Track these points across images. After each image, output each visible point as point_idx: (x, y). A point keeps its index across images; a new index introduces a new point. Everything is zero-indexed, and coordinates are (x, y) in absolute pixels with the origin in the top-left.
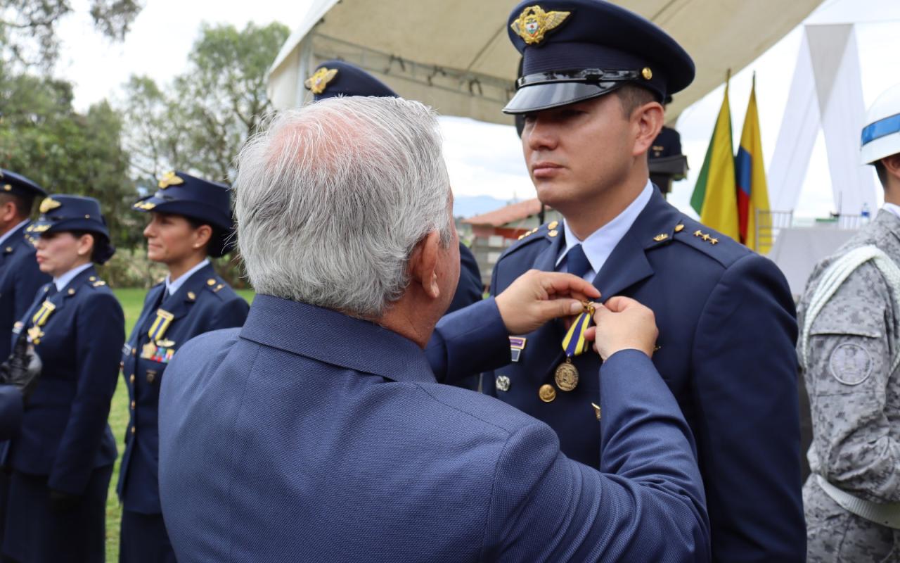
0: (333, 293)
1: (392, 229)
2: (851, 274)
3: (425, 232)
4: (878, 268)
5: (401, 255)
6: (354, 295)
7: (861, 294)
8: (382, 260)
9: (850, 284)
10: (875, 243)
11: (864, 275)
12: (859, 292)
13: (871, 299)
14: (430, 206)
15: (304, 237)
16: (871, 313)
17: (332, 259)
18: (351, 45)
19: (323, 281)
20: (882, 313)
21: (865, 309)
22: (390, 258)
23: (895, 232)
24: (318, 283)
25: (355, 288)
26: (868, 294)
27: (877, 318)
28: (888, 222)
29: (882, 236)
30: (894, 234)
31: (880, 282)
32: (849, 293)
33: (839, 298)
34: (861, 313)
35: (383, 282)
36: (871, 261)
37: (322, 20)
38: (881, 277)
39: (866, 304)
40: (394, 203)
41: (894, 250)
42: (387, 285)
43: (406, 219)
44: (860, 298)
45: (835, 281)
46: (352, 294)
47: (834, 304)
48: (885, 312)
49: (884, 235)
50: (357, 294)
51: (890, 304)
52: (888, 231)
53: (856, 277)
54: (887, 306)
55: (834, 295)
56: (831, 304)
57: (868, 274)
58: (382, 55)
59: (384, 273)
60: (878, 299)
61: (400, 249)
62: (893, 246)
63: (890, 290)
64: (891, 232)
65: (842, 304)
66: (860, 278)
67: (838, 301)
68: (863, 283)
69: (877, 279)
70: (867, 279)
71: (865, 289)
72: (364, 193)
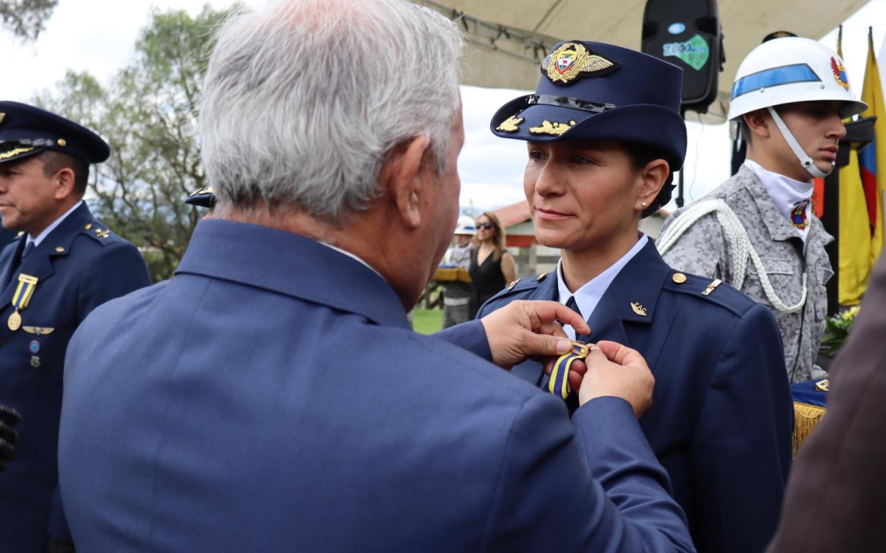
0: (284, 174)
1: (369, 110)
2: (692, 226)
3: (411, 132)
4: (718, 222)
5: (375, 146)
6: (308, 183)
7: (699, 245)
8: (350, 144)
9: (690, 235)
10: (724, 198)
11: (705, 228)
12: (697, 243)
13: (706, 251)
14: (426, 107)
15: (263, 93)
16: (704, 265)
17: (290, 125)
19: (275, 154)
20: (714, 266)
21: (699, 260)
22: (360, 145)
23: (749, 188)
24: (268, 155)
25: (311, 171)
26: (705, 247)
27: (708, 270)
28: (745, 178)
29: (733, 191)
30: (747, 190)
31: (718, 236)
32: (688, 243)
33: (678, 247)
34: (694, 264)
35: (346, 175)
36: (713, 214)
38: (721, 232)
39: (700, 255)
40: (379, 78)
41: (743, 206)
42: (351, 180)
43: (389, 105)
44: (697, 250)
45: (677, 231)
46: (306, 180)
47: (673, 253)
48: (718, 266)
49: (736, 190)
50: (314, 181)
51: (724, 259)
52: (742, 187)
53: (696, 229)
54: (721, 260)
55: (675, 244)
56: (670, 253)
57: (709, 226)
59: (350, 161)
60: (713, 252)
61: (375, 138)
62: (743, 202)
63: (727, 244)
64: (745, 188)
65: (679, 254)
66: (701, 230)
67: (677, 251)
68: (702, 236)
69: (716, 233)
70: (706, 232)
71: (703, 241)
72: (345, 56)
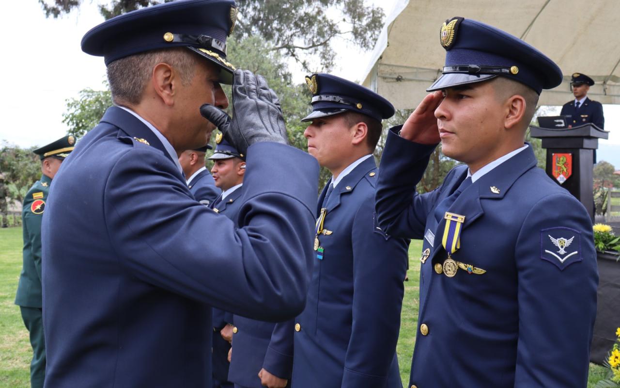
18: (406, 67)
37: (381, 58)
58: (434, 71)
